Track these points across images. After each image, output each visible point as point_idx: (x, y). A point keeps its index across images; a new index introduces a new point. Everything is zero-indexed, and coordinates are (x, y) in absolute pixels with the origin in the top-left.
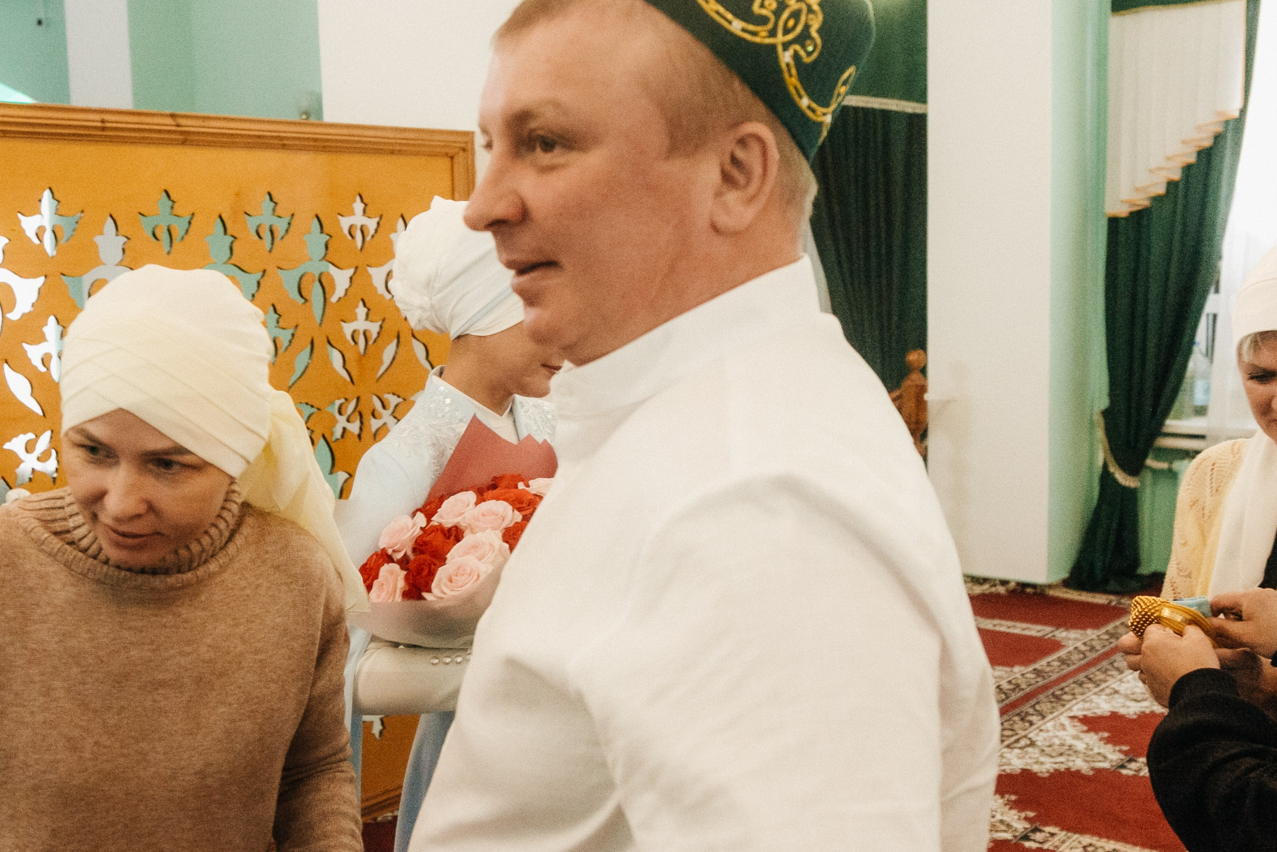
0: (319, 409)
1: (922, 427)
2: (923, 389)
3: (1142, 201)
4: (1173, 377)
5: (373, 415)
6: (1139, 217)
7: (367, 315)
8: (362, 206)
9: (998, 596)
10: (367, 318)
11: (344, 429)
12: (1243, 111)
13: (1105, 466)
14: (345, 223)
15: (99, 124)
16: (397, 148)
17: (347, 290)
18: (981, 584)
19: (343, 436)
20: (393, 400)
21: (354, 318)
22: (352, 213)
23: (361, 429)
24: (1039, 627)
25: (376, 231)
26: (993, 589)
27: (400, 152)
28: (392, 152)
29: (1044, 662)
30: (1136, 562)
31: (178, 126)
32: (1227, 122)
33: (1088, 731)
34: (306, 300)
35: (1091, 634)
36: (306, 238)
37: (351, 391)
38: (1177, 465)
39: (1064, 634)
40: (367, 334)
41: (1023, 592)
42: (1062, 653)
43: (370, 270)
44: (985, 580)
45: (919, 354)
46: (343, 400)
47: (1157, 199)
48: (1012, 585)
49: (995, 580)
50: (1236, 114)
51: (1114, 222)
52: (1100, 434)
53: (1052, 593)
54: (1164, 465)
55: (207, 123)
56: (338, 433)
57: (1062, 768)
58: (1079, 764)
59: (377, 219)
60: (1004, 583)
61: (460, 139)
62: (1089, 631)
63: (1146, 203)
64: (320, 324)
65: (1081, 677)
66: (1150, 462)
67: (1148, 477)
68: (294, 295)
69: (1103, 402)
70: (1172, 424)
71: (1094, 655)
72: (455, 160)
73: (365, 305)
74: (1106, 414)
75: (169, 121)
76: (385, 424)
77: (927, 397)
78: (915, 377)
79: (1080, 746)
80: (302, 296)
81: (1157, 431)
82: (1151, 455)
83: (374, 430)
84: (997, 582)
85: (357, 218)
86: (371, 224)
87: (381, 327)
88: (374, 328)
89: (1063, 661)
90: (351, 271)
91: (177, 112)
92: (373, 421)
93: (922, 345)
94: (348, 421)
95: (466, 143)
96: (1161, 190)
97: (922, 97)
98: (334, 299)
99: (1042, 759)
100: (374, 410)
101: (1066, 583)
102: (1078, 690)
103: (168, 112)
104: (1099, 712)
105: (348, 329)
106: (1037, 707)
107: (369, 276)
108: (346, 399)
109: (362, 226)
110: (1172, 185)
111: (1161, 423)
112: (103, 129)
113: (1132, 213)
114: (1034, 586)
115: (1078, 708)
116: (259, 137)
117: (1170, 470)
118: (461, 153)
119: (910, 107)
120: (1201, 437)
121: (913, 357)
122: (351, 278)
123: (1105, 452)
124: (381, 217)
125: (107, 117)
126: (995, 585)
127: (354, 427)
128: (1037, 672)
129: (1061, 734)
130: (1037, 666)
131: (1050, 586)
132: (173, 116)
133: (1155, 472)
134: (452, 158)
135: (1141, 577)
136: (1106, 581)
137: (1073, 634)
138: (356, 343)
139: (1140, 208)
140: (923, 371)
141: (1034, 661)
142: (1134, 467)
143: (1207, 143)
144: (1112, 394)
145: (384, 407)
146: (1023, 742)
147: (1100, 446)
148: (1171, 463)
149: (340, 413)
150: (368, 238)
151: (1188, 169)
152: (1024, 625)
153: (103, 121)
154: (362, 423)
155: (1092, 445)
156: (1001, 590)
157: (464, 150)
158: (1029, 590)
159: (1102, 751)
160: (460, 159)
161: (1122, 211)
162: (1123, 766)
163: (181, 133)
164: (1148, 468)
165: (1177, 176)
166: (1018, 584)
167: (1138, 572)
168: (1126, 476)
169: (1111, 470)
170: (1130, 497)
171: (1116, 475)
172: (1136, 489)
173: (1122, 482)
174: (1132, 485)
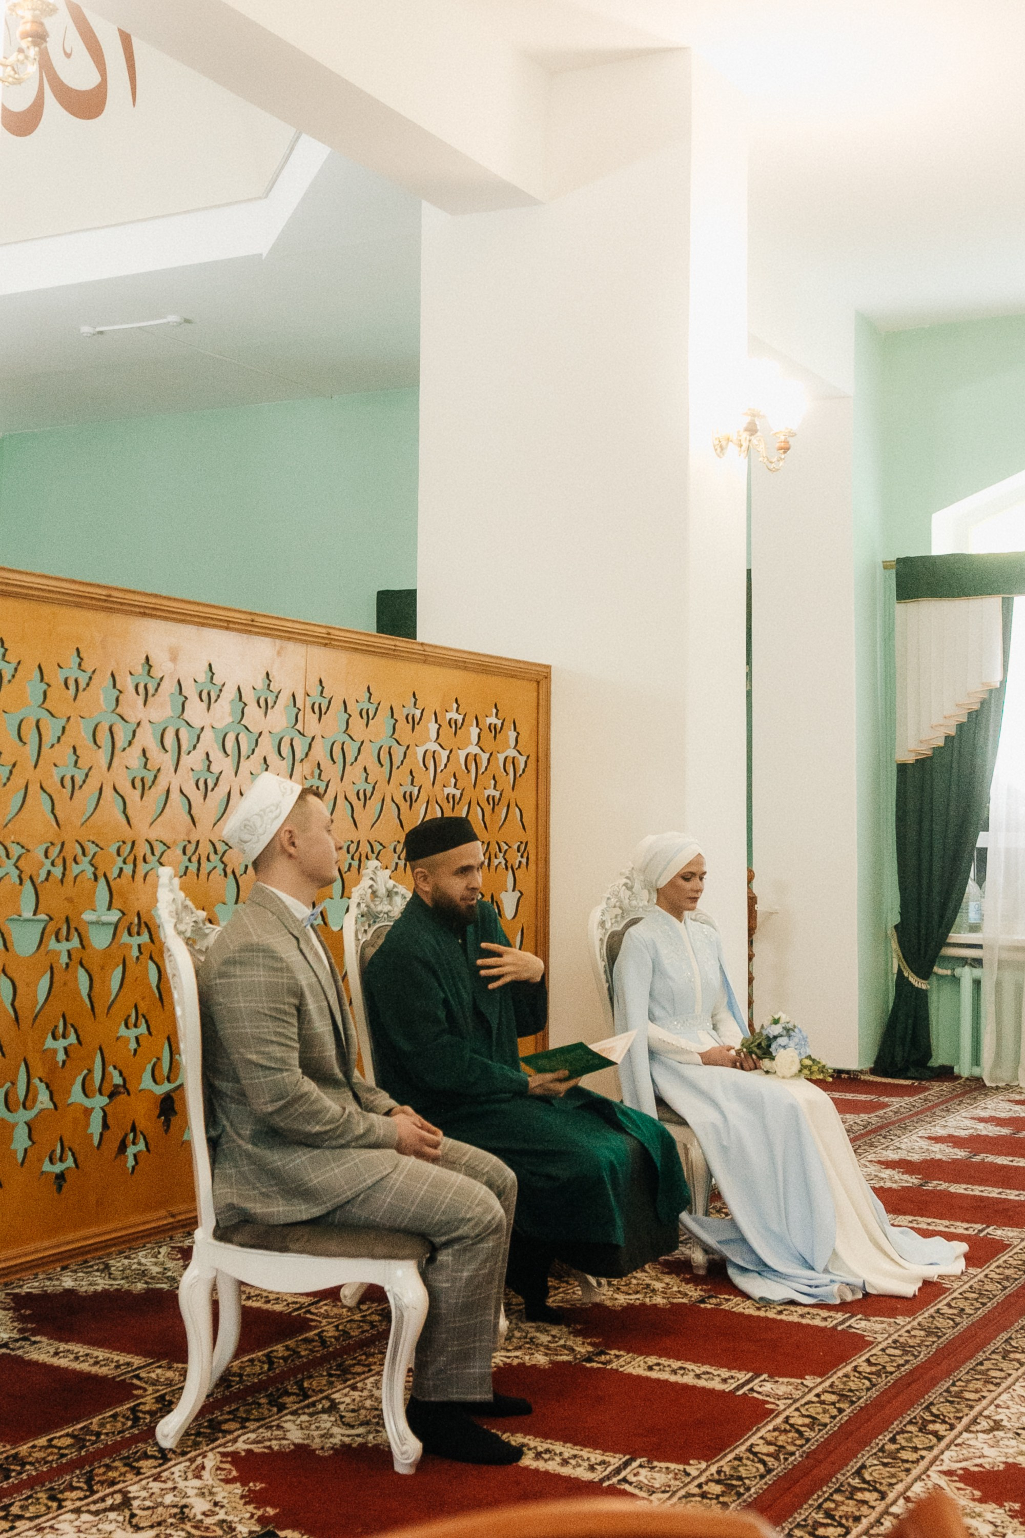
3: (926, 751)
4: (955, 895)
6: (921, 763)
8: (496, 711)
12: (1003, 683)
13: (900, 972)
21: (490, 787)
22: (491, 715)
24: (867, 1096)
25: (501, 728)
29: (882, 1112)
30: (928, 1054)
32: (991, 691)
33: (937, 1143)
35: (909, 1099)
38: (958, 971)
39: (888, 1099)
40: (495, 798)
41: (839, 1077)
42: (893, 1108)
50: (998, 685)
51: (902, 768)
52: (895, 945)
53: (863, 1077)
54: (949, 972)
57: (928, 1158)
58: (941, 1157)
59: (502, 721)
61: (544, 670)
62: (907, 1098)
63: (929, 753)
66: (936, 969)
67: (936, 981)
69: (896, 918)
70: (954, 937)
71: (917, 1109)
72: (541, 685)
73: (494, 779)
74: (896, 927)
76: (500, 863)
79: (935, 1149)
81: (943, 942)
82: (938, 962)
85: (493, 720)
86: (499, 723)
87: (501, 794)
88: (497, 795)
89: (896, 1112)
95: (547, 673)
96: (941, 742)
99: (910, 1154)
101: (873, 1071)
102: (915, 1125)
104: (938, 1134)
106: (892, 1133)
109: (495, 725)
110: (948, 738)
111: (947, 935)
113: (917, 760)
114: (848, 1072)
115: (922, 1133)
117: (954, 976)
118: (544, 680)
120: (980, 946)
123: (899, 959)
124: (504, 719)
128: (881, 1116)
129: (918, 1144)
130: (878, 1114)
131: (861, 1072)
133: (941, 977)
135: (932, 1069)
136: (907, 1069)
137: (894, 1099)
139: (925, 756)
141: (875, 1111)
142: (925, 973)
143: (976, 707)
144: (903, 911)
146: (892, 1148)
147: (894, 955)
148: (954, 970)
151: (960, 727)
152: (853, 1095)
155: (887, 955)
157: (546, 678)
158: (843, 1076)
159: (952, 1151)
160: (543, 684)
161: (910, 759)
162: (971, 1157)
164: (936, 974)
165: (953, 732)
166: (834, 1070)
167: (929, 1064)
168: (918, 979)
169: (906, 974)
170: (922, 996)
171: (911, 979)
172: (927, 990)
173: (916, 984)
174: (924, 987)
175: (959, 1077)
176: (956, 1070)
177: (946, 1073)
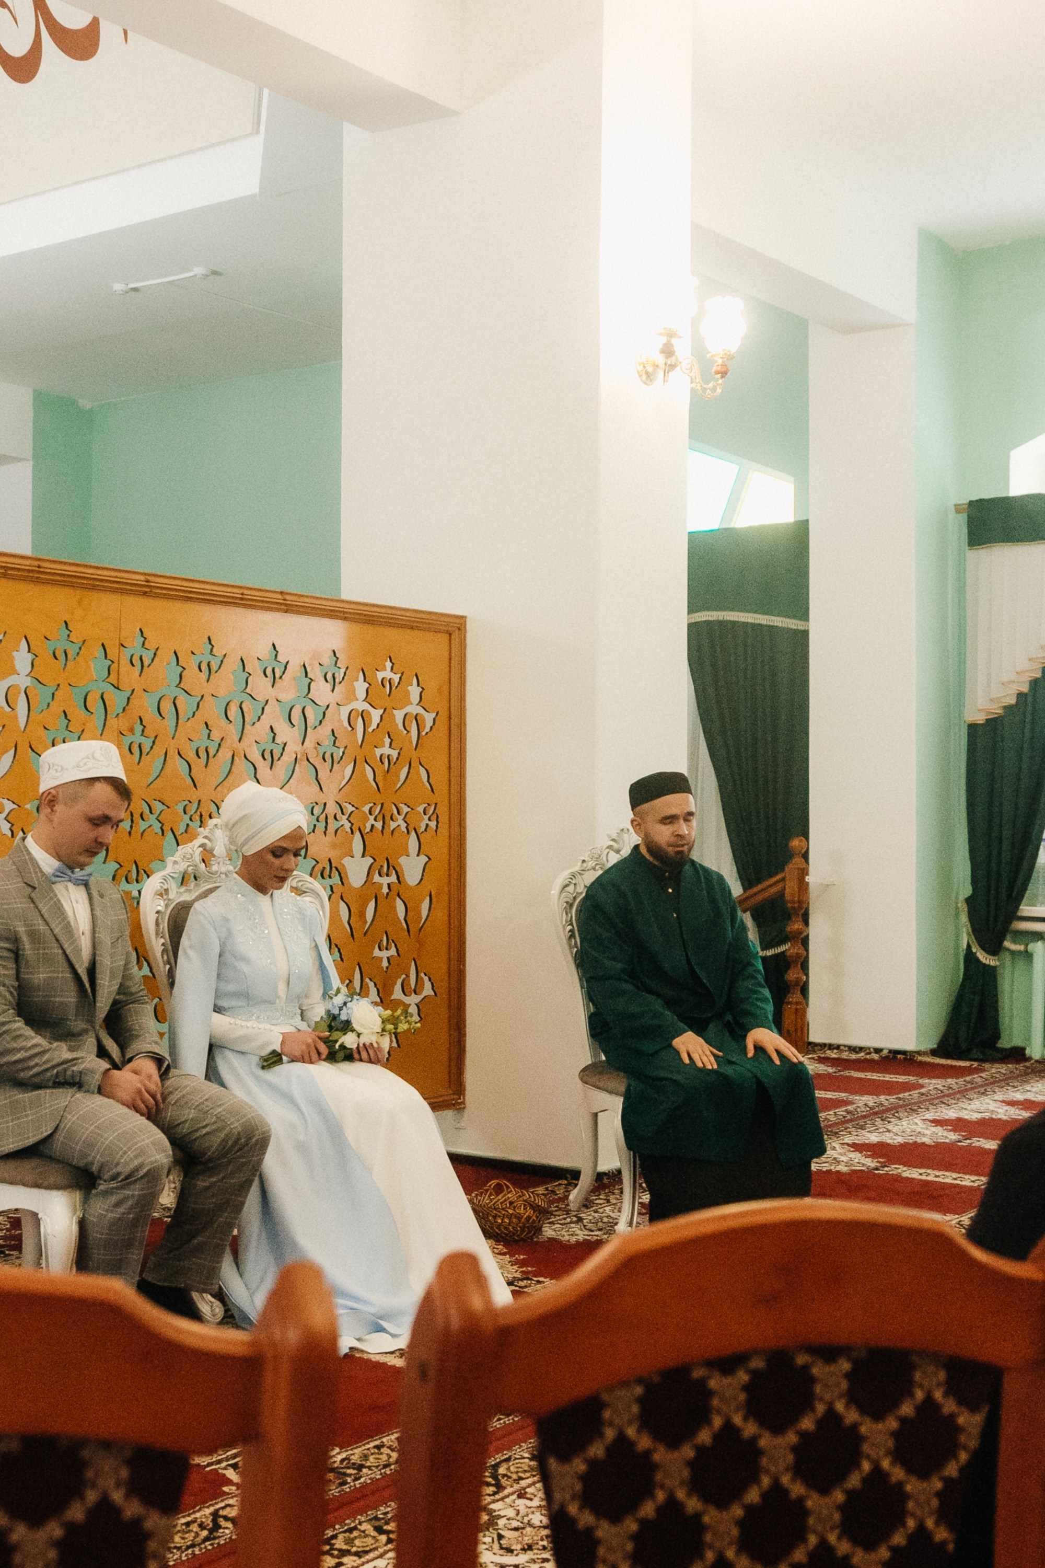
0: (357, 808)
1: (805, 906)
2: (804, 872)
3: (997, 710)
4: (1025, 865)
5: (392, 819)
6: (993, 724)
7: (391, 744)
8: (391, 664)
9: (872, 1061)
10: (390, 747)
11: (373, 826)
13: (969, 946)
14: (380, 675)
15: (241, 596)
16: (415, 624)
17: (378, 725)
18: (857, 1053)
19: (371, 830)
20: (405, 809)
21: (383, 746)
22: (384, 669)
23: (383, 827)
24: (907, 1077)
25: (399, 683)
26: (868, 1057)
27: (418, 628)
28: (412, 628)
29: (907, 1094)
30: (997, 1036)
31: (285, 600)
33: (936, 1126)
34: (353, 729)
35: (950, 1081)
36: (355, 683)
37: (379, 799)
38: (1031, 947)
39: (927, 1081)
40: (390, 757)
41: (895, 1058)
42: (923, 1090)
43: (394, 711)
44: (861, 1049)
45: (801, 841)
46: (372, 805)
47: (1008, 708)
48: (885, 1052)
49: (869, 1049)
51: (973, 728)
52: (964, 919)
53: (920, 1058)
54: (1022, 948)
55: (302, 599)
56: (368, 830)
57: (911, 1141)
58: (926, 1140)
59: (399, 675)
60: (878, 1051)
61: (457, 621)
62: (949, 1080)
63: (1000, 711)
64: (361, 746)
65: (937, 1101)
66: (1007, 944)
67: (1007, 958)
68: (346, 724)
69: (967, 890)
70: (1026, 909)
71: (950, 1091)
72: (453, 637)
73: (389, 737)
74: (968, 900)
75: (280, 597)
76: (399, 826)
77: (807, 879)
78: (798, 861)
79: (927, 1132)
80: (350, 725)
81: (1013, 915)
82: (1008, 937)
83: (392, 829)
84: (872, 1050)
85: (388, 674)
86: (396, 678)
87: (399, 754)
88: (394, 754)
89: (923, 1094)
90: (382, 710)
91: (285, 590)
92: (391, 822)
93: (805, 834)
94: (375, 820)
95: (461, 624)
96: (1012, 701)
97: (805, 616)
98: (370, 730)
99: (894, 1137)
100: (392, 814)
101: (933, 1052)
102: (931, 1107)
103: (279, 590)
104: (947, 1117)
105: (378, 752)
106: (896, 1115)
107: (394, 715)
108: (375, 804)
109: (390, 679)
110: (1020, 695)
111: (1017, 908)
112: (242, 599)
113: (987, 720)
114: (904, 1053)
115: (929, 1116)
116: (331, 611)
117: (1026, 951)
118: (457, 631)
119: (793, 624)
121: (795, 843)
122: (381, 716)
123: (968, 934)
124: (402, 674)
125: (246, 592)
126: (870, 1053)
127: (379, 825)
128: (899, 1099)
129: (914, 1127)
130: (901, 1096)
131: (919, 1053)
132: (282, 593)
133: (1013, 953)
134: (450, 634)
135: (1002, 1050)
136: (969, 1050)
137: (934, 1081)
138: (382, 763)
139: (996, 716)
140: (806, 856)
141: (899, 1093)
142: (995, 949)
144: (974, 882)
145: (399, 813)
146: (881, 1130)
147: (964, 930)
148: (1027, 945)
149: (371, 814)
150: (394, 688)
151: (1034, 684)
152: (892, 1076)
153: (242, 594)
154: (384, 823)
155: (957, 927)
156: (875, 1056)
157: (459, 629)
158: (899, 1056)
159: (945, 1134)
160: (455, 636)
161: (980, 718)
162: (960, 1142)
163: (286, 605)
164: (1008, 950)
165: (1025, 689)
166: (890, 1051)
167: (999, 1045)
168: (986, 955)
169: (974, 950)
170: (991, 973)
171: (978, 955)
172: (994, 969)
173: (984, 961)
174: (992, 963)
175: (1030, 1059)
176: (1028, 1052)
177: (1017, 1055)
